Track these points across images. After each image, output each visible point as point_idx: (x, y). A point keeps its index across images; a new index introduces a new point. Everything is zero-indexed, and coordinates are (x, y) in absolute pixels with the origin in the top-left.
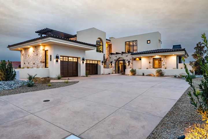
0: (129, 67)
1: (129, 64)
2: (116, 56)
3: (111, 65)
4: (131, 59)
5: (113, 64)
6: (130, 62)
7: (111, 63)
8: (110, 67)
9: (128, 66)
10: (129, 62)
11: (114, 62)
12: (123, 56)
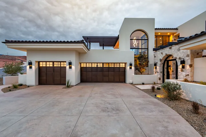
0: (184, 74)
1: (183, 67)
2: (162, 53)
3: (156, 68)
4: (188, 56)
5: (158, 67)
6: (186, 63)
7: (155, 65)
8: (154, 73)
9: (182, 71)
10: (183, 62)
11: (159, 63)
12: (173, 50)
